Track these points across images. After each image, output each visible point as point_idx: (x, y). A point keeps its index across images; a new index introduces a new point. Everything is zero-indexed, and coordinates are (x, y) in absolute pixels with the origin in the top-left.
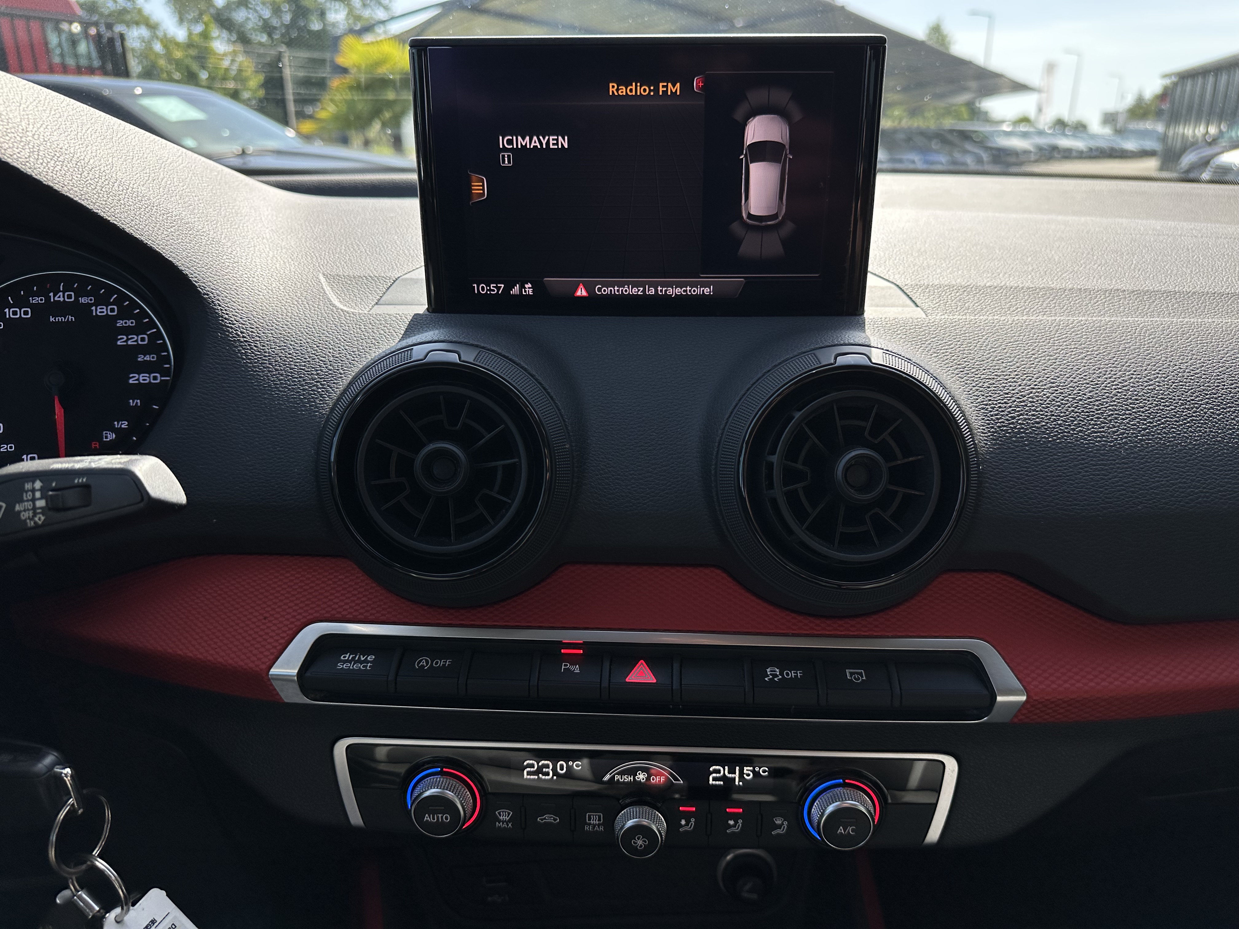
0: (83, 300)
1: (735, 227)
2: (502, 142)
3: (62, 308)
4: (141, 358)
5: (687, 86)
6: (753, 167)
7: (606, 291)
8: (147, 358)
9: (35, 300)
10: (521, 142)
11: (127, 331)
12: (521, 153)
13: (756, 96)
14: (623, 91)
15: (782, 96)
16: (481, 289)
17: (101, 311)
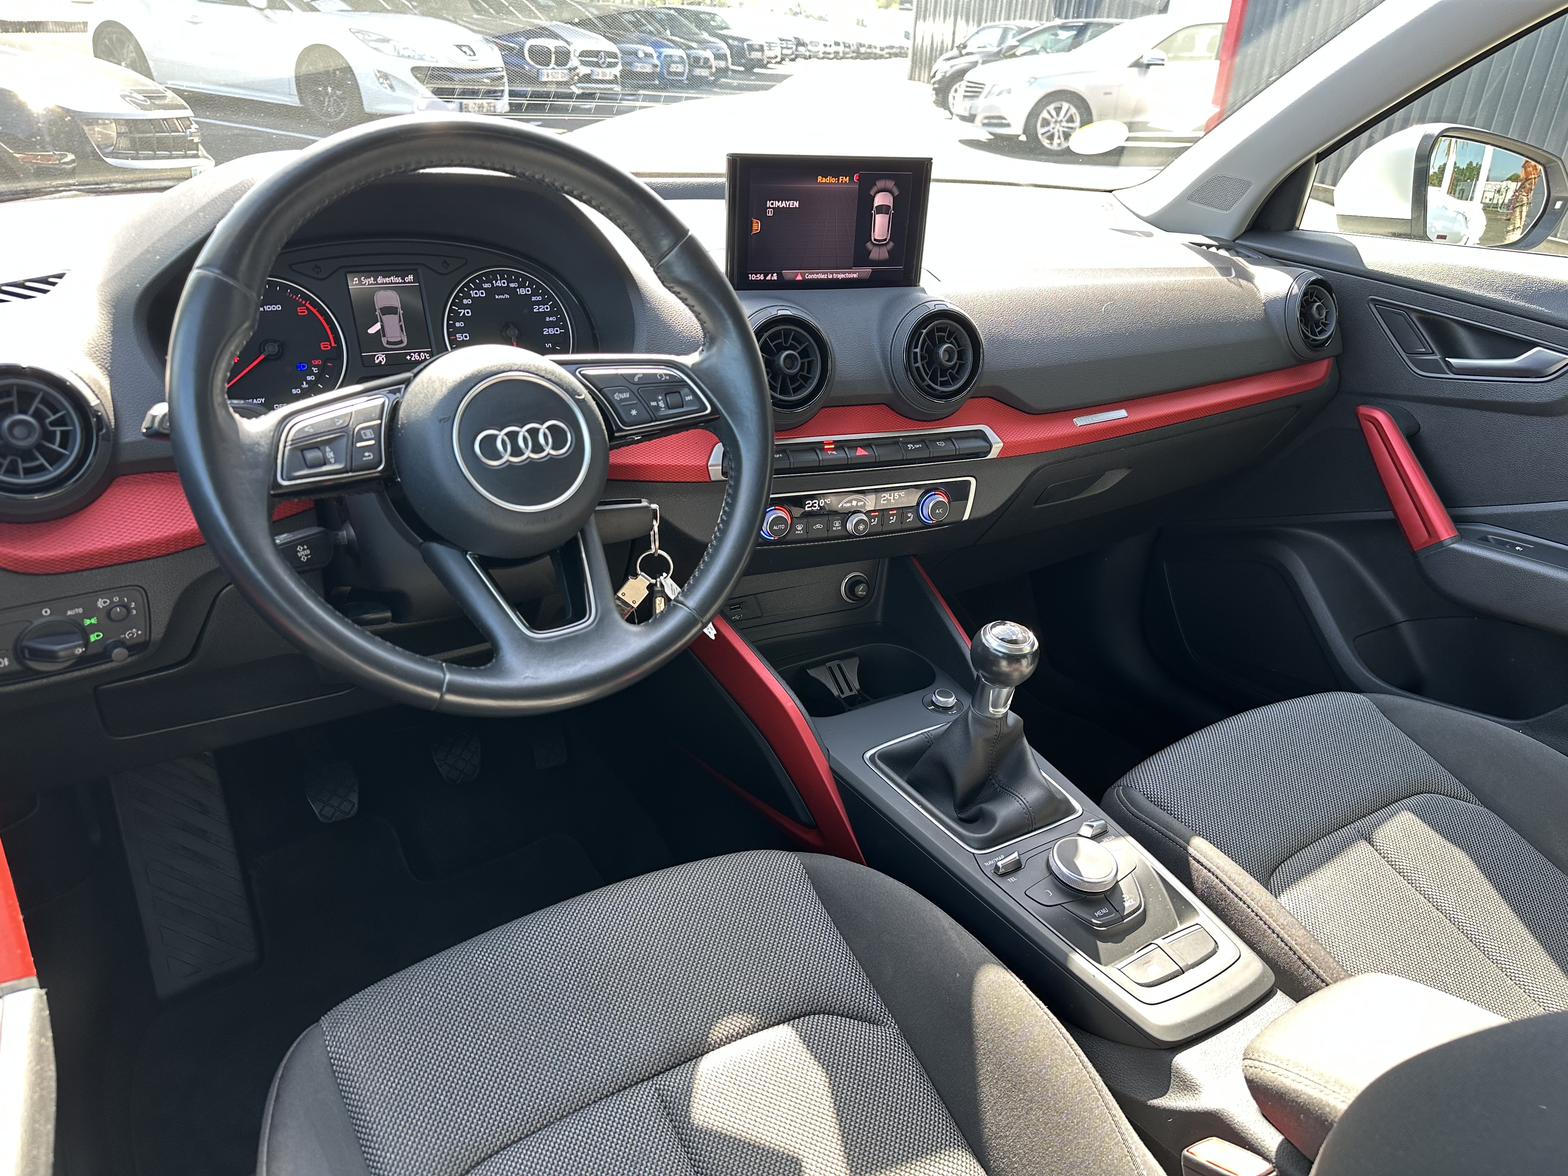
0: (512, 285)
1: (869, 245)
2: (769, 204)
3: (501, 290)
4: (547, 319)
5: (851, 179)
6: (877, 216)
7: (810, 277)
8: (551, 319)
9: (486, 286)
10: (777, 204)
11: (538, 303)
12: (776, 210)
13: (880, 184)
14: (824, 180)
15: (890, 184)
16: (752, 277)
17: (522, 291)
